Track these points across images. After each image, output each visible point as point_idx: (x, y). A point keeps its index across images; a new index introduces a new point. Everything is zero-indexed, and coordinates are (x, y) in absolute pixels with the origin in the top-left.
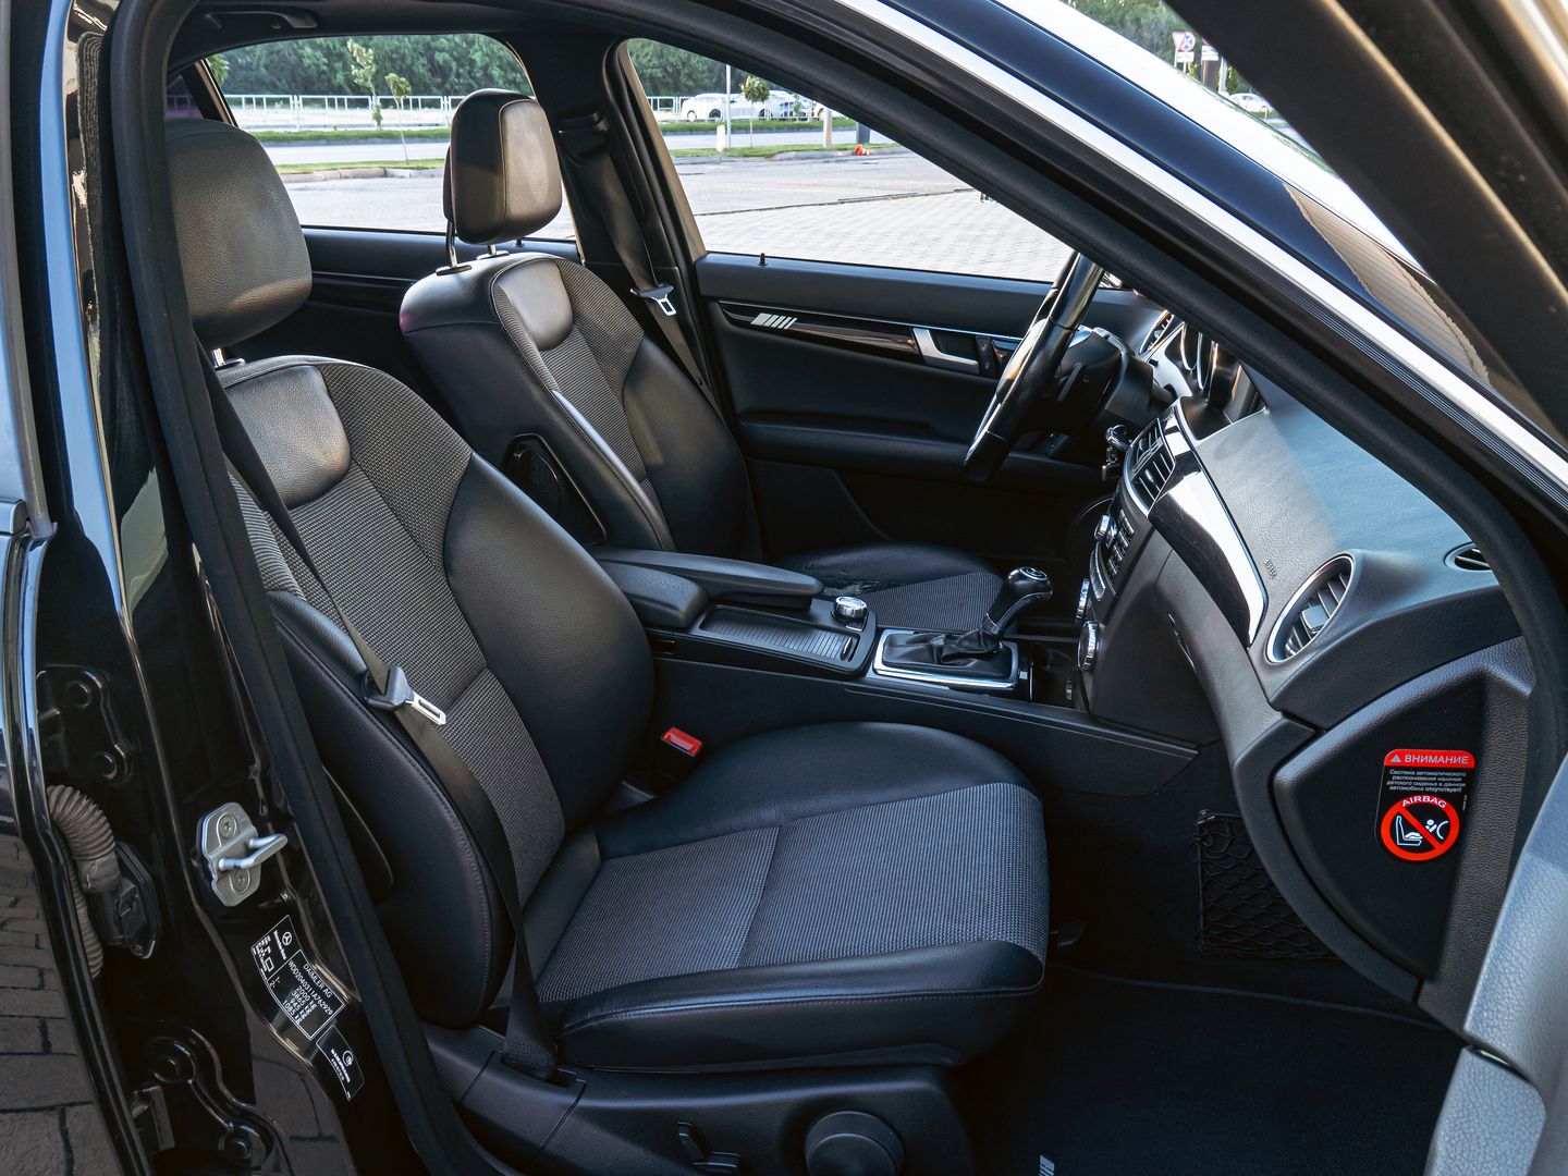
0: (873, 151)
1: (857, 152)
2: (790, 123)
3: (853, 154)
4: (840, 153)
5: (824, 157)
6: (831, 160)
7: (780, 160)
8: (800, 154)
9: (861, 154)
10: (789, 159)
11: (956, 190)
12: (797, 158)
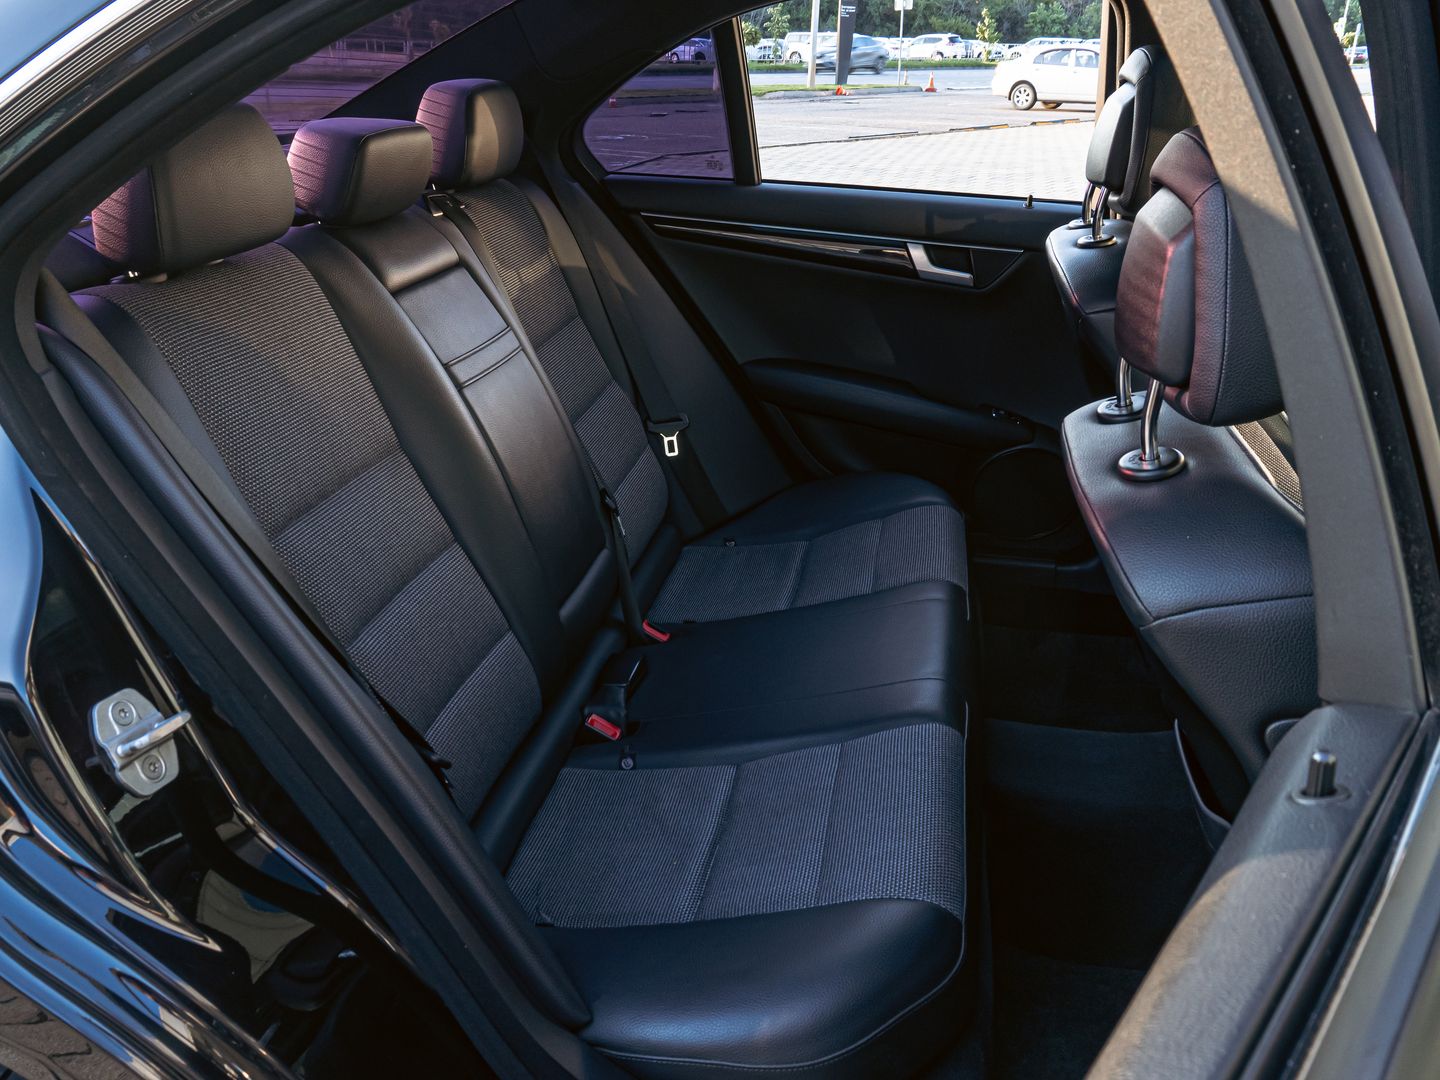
0: (852, 92)
1: (838, 93)
2: (767, 65)
3: (833, 94)
4: (823, 93)
5: (808, 97)
6: (815, 99)
7: (770, 99)
8: (788, 93)
9: (841, 94)
10: (778, 98)
11: (952, 130)
12: (784, 97)
